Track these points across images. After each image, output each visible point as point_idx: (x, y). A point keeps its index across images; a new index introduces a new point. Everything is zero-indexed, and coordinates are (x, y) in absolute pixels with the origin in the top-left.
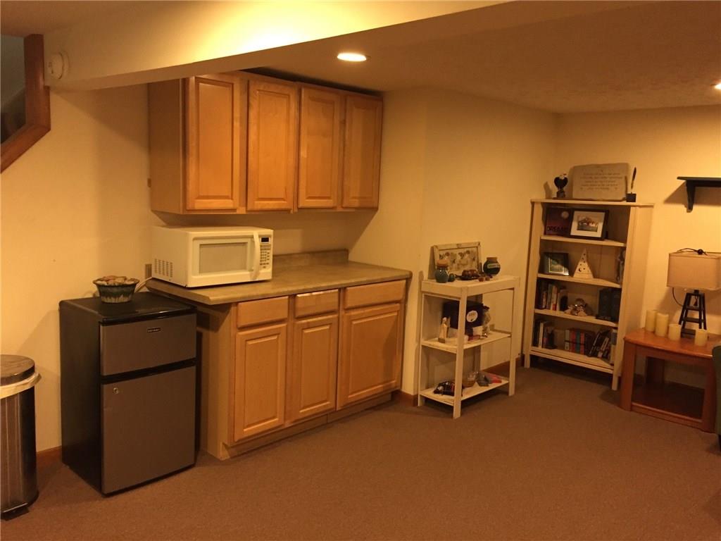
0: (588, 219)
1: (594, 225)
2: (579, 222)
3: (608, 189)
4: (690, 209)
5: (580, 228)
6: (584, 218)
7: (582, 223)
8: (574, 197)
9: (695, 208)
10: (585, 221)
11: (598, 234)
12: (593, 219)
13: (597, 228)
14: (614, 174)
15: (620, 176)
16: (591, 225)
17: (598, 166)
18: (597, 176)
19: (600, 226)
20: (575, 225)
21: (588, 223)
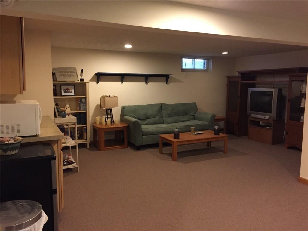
0: (67, 88)
1: (70, 91)
2: (64, 90)
3: (71, 77)
4: (98, 83)
5: (65, 92)
6: (65, 88)
7: (65, 90)
8: (58, 80)
9: (99, 82)
10: (66, 89)
11: (73, 94)
12: (69, 88)
13: (72, 92)
14: (72, 71)
15: (74, 72)
16: (69, 90)
17: (64, 68)
18: (65, 72)
19: (73, 91)
20: (63, 91)
21: (68, 90)
